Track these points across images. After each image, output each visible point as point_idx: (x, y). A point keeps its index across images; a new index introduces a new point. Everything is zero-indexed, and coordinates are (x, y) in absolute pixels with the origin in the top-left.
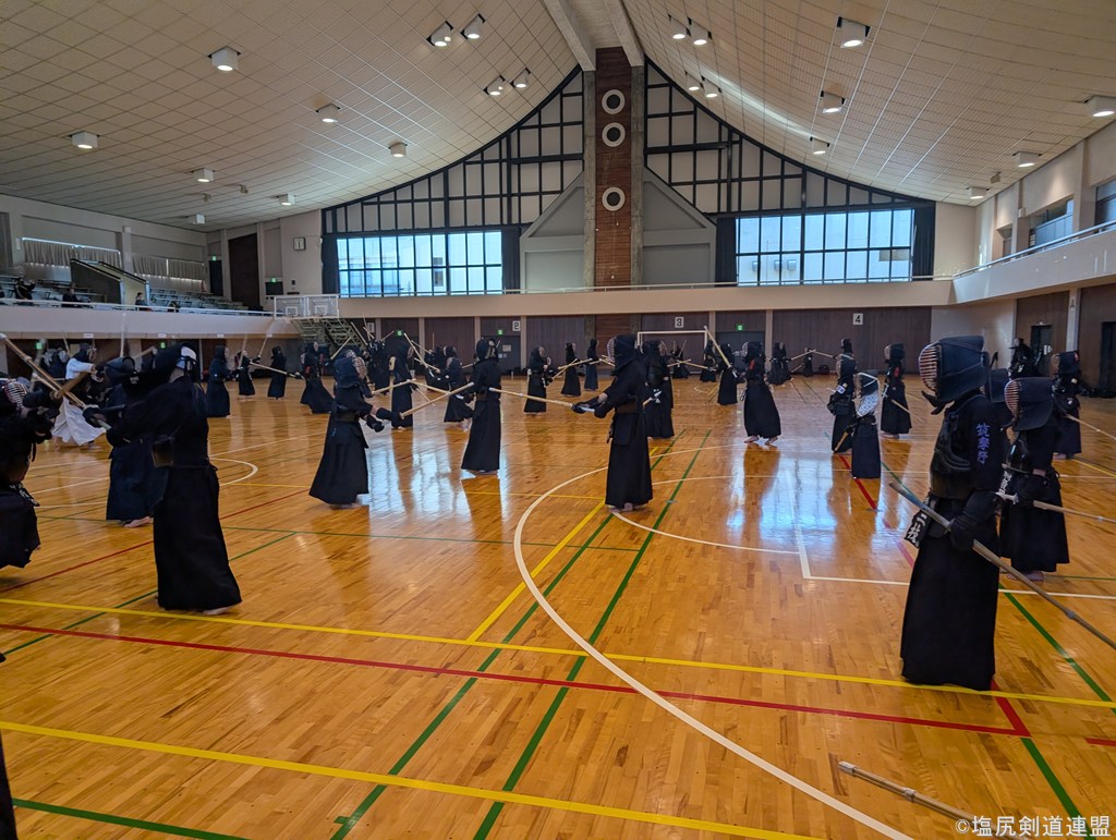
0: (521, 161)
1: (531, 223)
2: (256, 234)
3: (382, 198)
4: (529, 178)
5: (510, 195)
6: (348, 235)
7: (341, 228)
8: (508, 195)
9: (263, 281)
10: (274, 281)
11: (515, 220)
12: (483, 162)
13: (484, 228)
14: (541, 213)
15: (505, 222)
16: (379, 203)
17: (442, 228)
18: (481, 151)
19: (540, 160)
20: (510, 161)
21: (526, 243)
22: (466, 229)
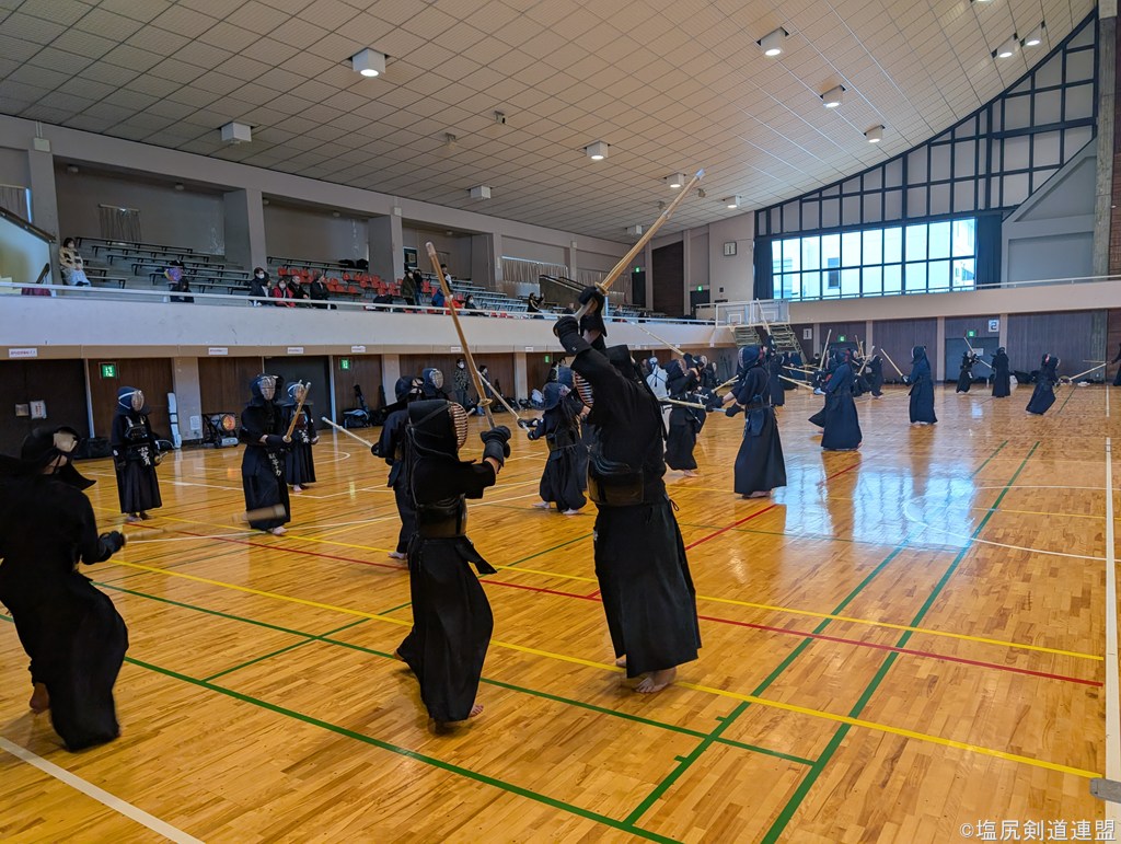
0: (1004, 135)
1: (1017, 206)
2: (682, 242)
3: (825, 194)
4: (1016, 154)
5: (989, 176)
6: (782, 236)
7: (776, 229)
8: (987, 176)
9: (688, 290)
10: (700, 289)
11: (995, 203)
12: (953, 142)
13: (952, 216)
14: (1031, 193)
15: (981, 206)
16: (821, 199)
17: (898, 220)
18: (952, 129)
19: (1031, 132)
20: (990, 136)
21: (1009, 229)
22: (928, 219)
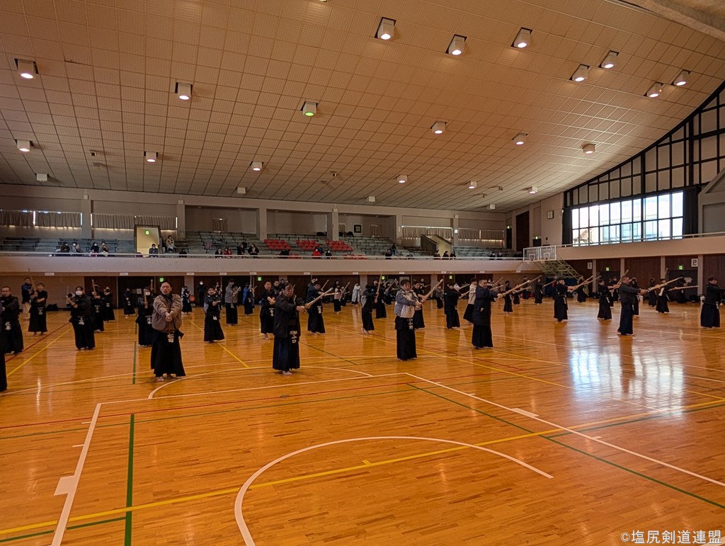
0: (702, 136)
1: (709, 182)
2: (528, 212)
3: (601, 180)
4: (708, 147)
5: (692, 164)
6: (579, 206)
7: (575, 203)
9: (531, 239)
10: (537, 238)
11: (696, 182)
12: (671, 143)
13: (671, 190)
14: (718, 173)
15: (688, 184)
16: (599, 183)
17: (639, 194)
18: (669, 135)
19: (718, 133)
20: (692, 138)
21: (704, 198)
22: (658, 193)
